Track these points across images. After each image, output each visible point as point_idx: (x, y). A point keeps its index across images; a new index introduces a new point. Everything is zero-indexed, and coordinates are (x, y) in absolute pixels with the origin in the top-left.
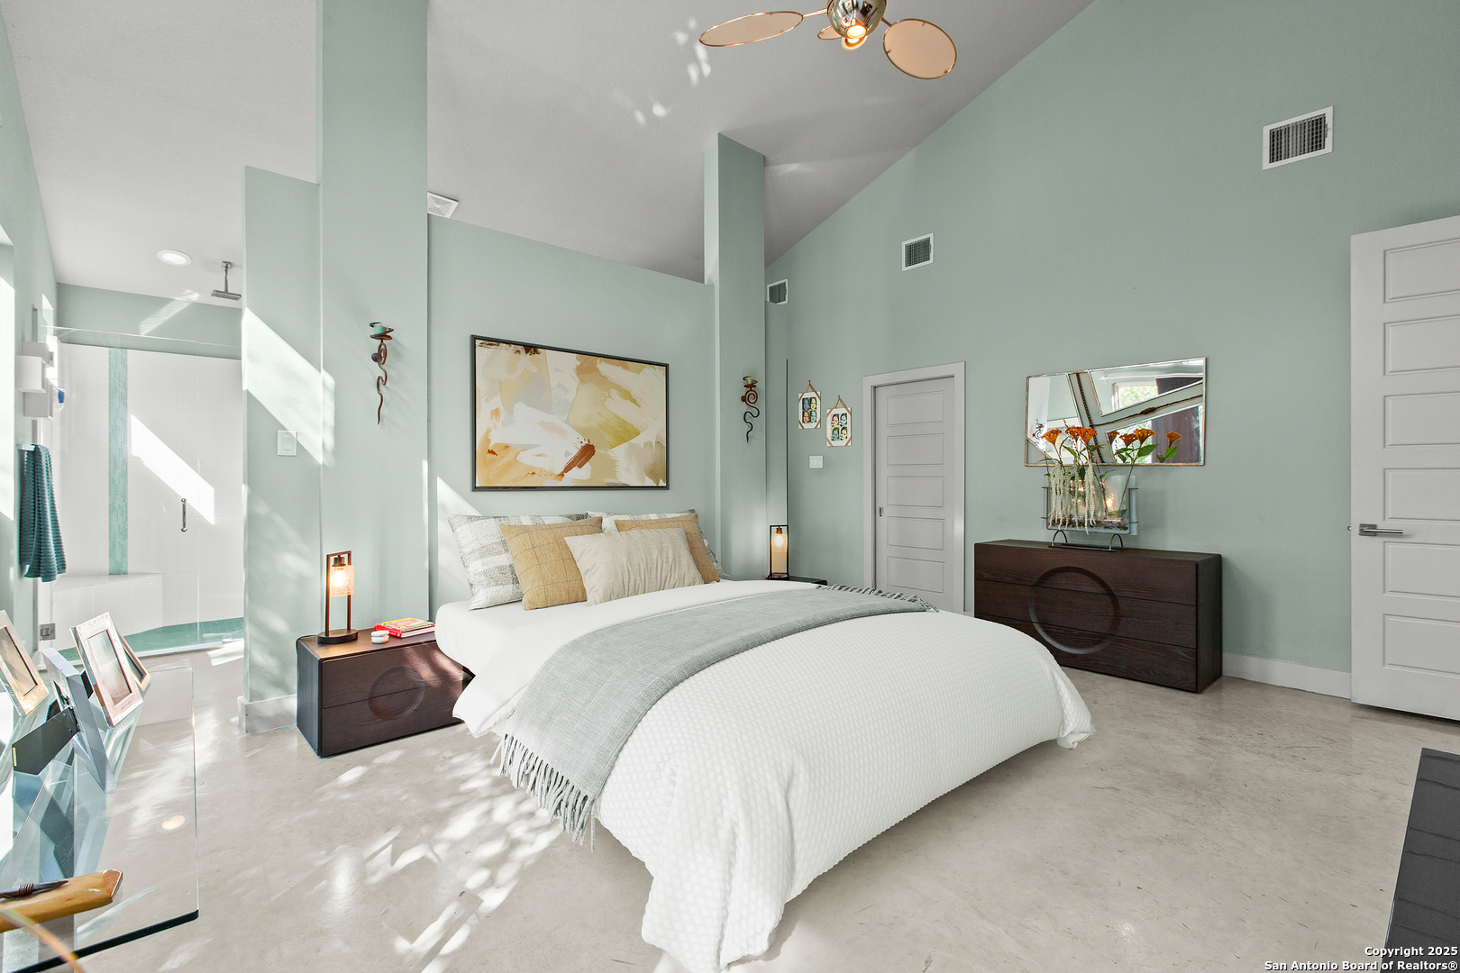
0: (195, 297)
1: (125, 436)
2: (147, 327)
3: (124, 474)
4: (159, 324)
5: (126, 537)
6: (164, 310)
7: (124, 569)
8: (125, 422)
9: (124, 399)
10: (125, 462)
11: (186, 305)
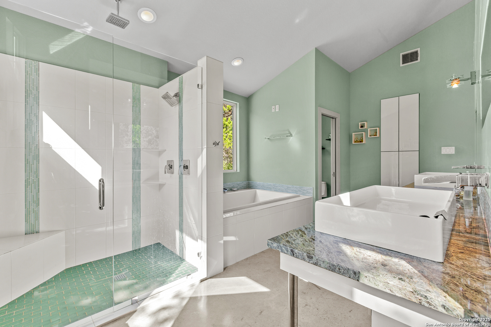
0: (89, 30)
1: (37, 127)
2: (55, 48)
3: (37, 157)
4: (64, 46)
5: (38, 204)
6: (67, 37)
7: (36, 229)
8: (38, 118)
9: (37, 99)
10: (37, 147)
11: (82, 36)
